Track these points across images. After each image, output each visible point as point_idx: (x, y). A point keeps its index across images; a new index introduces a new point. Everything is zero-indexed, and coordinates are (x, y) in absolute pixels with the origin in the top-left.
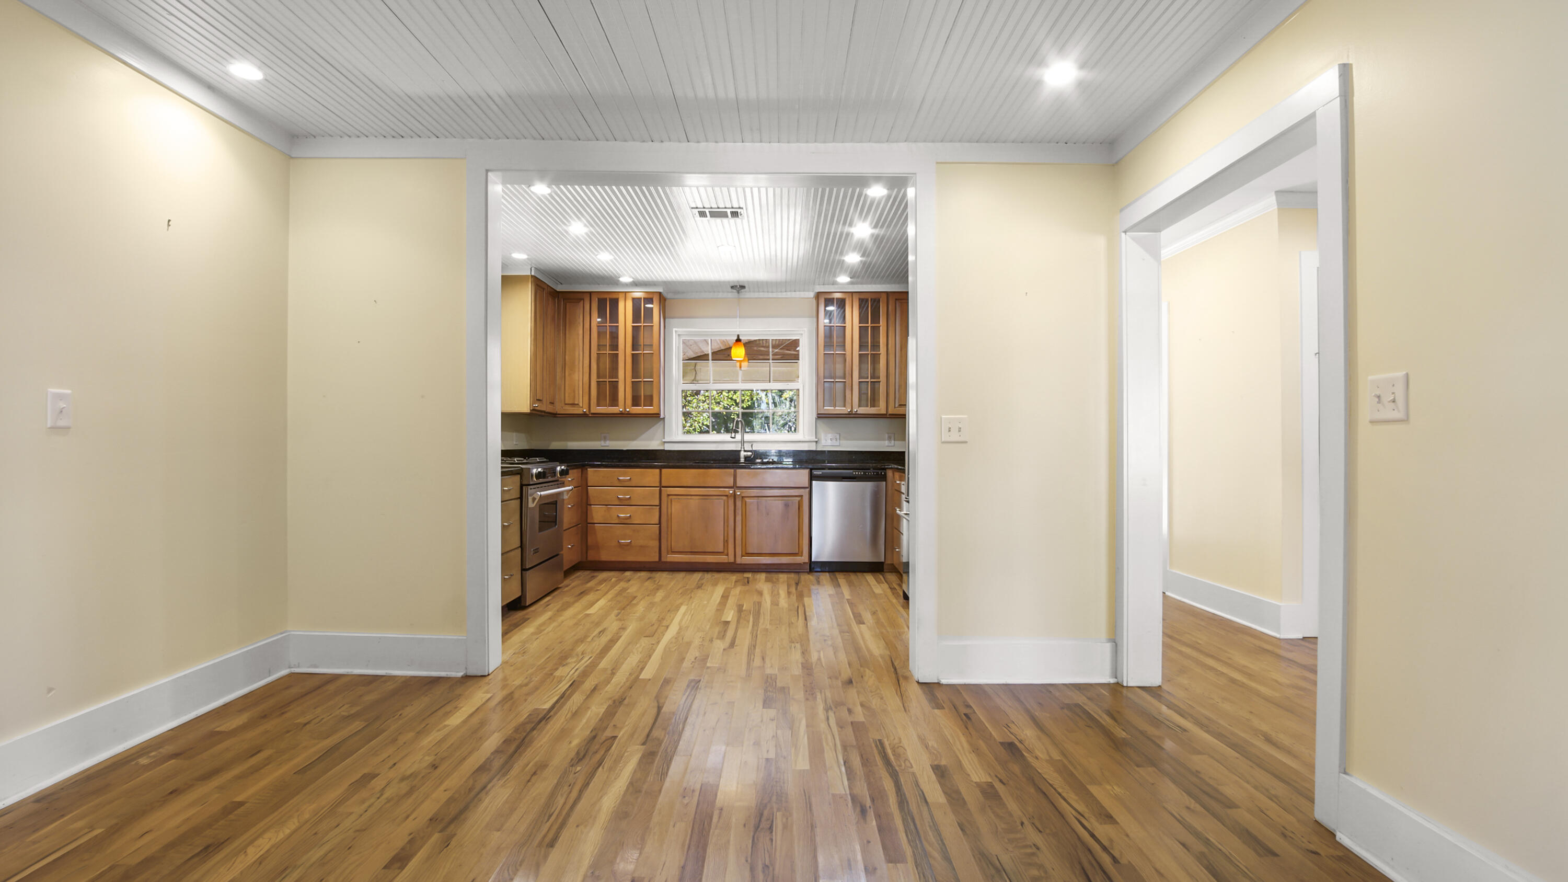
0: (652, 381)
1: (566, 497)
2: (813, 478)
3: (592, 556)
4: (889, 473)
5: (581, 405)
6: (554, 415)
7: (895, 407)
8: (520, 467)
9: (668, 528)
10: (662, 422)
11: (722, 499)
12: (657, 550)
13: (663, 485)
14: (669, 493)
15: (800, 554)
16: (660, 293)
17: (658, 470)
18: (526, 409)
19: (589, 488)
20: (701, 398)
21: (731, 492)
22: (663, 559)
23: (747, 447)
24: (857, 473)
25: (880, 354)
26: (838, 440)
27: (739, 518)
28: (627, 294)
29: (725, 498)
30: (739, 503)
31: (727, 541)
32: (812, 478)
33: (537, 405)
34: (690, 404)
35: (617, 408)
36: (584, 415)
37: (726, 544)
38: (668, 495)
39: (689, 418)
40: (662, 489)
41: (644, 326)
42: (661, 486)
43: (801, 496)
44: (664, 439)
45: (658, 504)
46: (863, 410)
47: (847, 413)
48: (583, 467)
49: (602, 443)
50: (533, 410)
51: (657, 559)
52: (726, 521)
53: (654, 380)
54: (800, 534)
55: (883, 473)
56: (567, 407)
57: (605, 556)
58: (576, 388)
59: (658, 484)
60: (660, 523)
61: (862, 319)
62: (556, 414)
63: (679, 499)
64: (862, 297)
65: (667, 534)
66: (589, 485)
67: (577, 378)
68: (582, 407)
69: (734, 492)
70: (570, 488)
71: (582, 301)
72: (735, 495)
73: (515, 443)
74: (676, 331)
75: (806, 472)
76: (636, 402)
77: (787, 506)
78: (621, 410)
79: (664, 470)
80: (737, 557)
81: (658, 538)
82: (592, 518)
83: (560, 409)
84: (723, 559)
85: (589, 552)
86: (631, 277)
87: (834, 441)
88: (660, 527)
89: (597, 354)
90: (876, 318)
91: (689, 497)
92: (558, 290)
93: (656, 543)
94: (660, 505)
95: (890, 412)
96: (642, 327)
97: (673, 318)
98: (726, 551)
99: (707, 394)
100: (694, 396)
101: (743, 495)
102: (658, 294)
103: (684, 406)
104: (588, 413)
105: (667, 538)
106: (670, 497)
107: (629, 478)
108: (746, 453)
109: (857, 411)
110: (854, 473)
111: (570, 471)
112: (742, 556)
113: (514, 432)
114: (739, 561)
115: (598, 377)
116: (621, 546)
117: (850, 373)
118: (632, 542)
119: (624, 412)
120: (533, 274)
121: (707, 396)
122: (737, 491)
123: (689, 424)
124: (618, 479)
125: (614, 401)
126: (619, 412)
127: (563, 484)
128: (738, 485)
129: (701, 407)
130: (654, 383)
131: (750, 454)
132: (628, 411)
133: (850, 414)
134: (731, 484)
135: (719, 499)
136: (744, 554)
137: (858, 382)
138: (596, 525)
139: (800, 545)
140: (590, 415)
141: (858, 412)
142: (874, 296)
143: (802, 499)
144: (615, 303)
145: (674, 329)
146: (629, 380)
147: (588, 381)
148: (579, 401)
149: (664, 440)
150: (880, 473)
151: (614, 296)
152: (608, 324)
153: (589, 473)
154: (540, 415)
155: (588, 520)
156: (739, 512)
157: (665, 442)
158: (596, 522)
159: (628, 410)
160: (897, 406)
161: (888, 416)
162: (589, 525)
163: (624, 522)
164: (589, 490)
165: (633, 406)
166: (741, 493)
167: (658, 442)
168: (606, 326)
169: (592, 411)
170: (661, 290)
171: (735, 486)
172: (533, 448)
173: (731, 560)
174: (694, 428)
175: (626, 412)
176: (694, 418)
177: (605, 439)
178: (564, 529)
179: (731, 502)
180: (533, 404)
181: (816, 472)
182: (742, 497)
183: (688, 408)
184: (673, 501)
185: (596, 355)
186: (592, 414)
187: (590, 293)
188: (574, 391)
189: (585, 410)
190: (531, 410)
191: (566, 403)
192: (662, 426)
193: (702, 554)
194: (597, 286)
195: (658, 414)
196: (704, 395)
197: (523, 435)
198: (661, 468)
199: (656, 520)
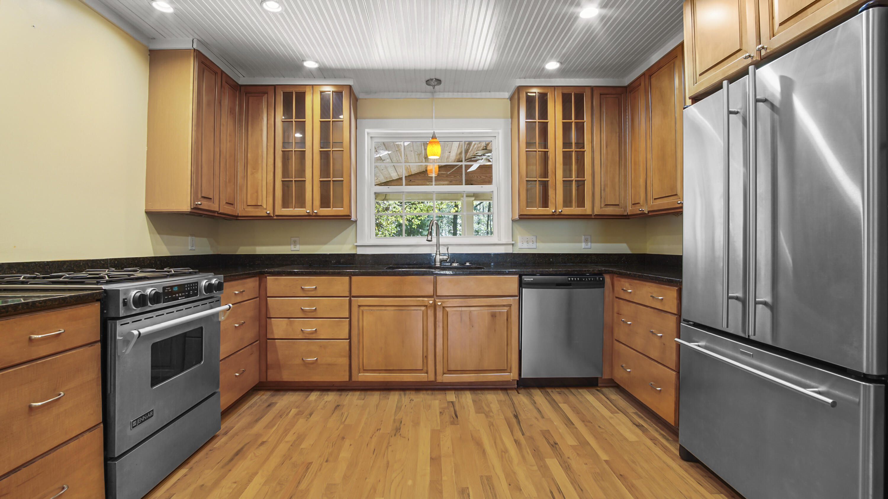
0: (342, 181)
1: (222, 318)
2: (523, 285)
3: (273, 376)
4: (607, 278)
5: (265, 207)
6: (236, 218)
7: (601, 208)
8: (101, 289)
9: (359, 342)
10: (354, 224)
11: (420, 310)
12: (347, 368)
13: (353, 294)
14: (359, 304)
15: (509, 370)
16: (350, 87)
17: (347, 278)
18: (186, 207)
19: (268, 298)
20: (389, 212)
21: (431, 302)
22: (354, 379)
23: (443, 250)
24: (572, 279)
25: (584, 151)
26: (535, 243)
27: (440, 331)
28: (314, 86)
29: (423, 308)
30: (440, 314)
31: (426, 357)
32: (521, 285)
33: (199, 203)
34: (382, 217)
35: (305, 209)
36: (268, 218)
37: (425, 361)
38: (359, 306)
39: (381, 228)
40: (352, 299)
41: (332, 121)
42: (351, 296)
43: (510, 306)
44: (356, 242)
45: (348, 317)
46: (567, 211)
47: (551, 213)
48: (261, 275)
49: (292, 247)
50: (194, 208)
51: (347, 379)
52: (425, 334)
53: (345, 179)
54: (509, 347)
55: (601, 279)
56: (250, 209)
57: (286, 376)
58: (260, 188)
59: (347, 294)
60: (350, 338)
61: (566, 115)
62: (238, 216)
63: (372, 310)
64: (566, 91)
65: (359, 350)
66: (268, 295)
67: (260, 177)
68: (266, 209)
69: (435, 301)
70: (227, 307)
71: (266, 95)
72: (435, 306)
73: (190, 248)
74: (368, 134)
75: (515, 278)
76: (325, 202)
77: (493, 316)
78: (308, 211)
79: (354, 278)
80: (438, 374)
81: (348, 355)
82: (272, 333)
83: (240, 210)
84: (421, 377)
85: (268, 371)
86: (317, 62)
87: (531, 243)
88: (350, 342)
89: (283, 151)
90: (580, 114)
91: (383, 308)
92: (240, 83)
93: (346, 361)
94: (350, 317)
95: (596, 213)
96: (331, 122)
97: (365, 119)
98: (425, 369)
99: (394, 210)
100: (384, 211)
101: (444, 305)
102: (348, 86)
103: (376, 220)
104: (272, 215)
105: (359, 353)
106: (362, 308)
107: (315, 287)
108: (441, 257)
109: (561, 211)
110: (569, 279)
111: (225, 284)
112: (444, 374)
113: (188, 236)
114: (440, 379)
115: (284, 176)
116: (306, 364)
117: (554, 171)
118: (319, 360)
119: (311, 213)
120: (195, 46)
121: (395, 212)
122: (437, 300)
123: (381, 233)
124: (301, 288)
125: (302, 203)
126: (307, 214)
127: (218, 303)
128: (438, 295)
129: (390, 219)
130: (344, 182)
131: (445, 257)
132: (316, 213)
133: (554, 215)
134: (430, 291)
135: (417, 310)
136: (445, 371)
137: (562, 182)
138: (276, 341)
139: (509, 360)
140: (275, 218)
141: (562, 213)
142: (578, 91)
143: (510, 308)
144: (301, 97)
145: (367, 130)
146: (317, 179)
147: (272, 181)
148: (262, 202)
149: (356, 244)
150: (597, 278)
151: (301, 90)
152: (294, 120)
153: (268, 281)
154: (225, 219)
155: (268, 336)
156: (440, 324)
157: (357, 246)
158: (276, 337)
159: (315, 211)
160: (602, 206)
161: (593, 217)
162: (268, 341)
163: (309, 338)
164: (268, 301)
165: (321, 208)
166: (442, 302)
167: (350, 246)
168: (292, 121)
169: (277, 213)
170: (350, 82)
171: (435, 295)
172: (219, 253)
173: (432, 378)
174: (385, 235)
175: (314, 214)
176: (385, 228)
177: (295, 243)
178: (221, 359)
179: (431, 313)
180: (194, 202)
181: (526, 279)
182: (444, 307)
183: (381, 220)
184: (364, 312)
185: (281, 153)
186: (277, 216)
187: (275, 86)
188: (257, 192)
189: (268, 212)
190: (192, 209)
191: (248, 205)
192: (354, 229)
193: (398, 372)
194: (282, 78)
195: (349, 216)
196: (393, 211)
197: (205, 240)
198: (350, 275)
199: (346, 335)
